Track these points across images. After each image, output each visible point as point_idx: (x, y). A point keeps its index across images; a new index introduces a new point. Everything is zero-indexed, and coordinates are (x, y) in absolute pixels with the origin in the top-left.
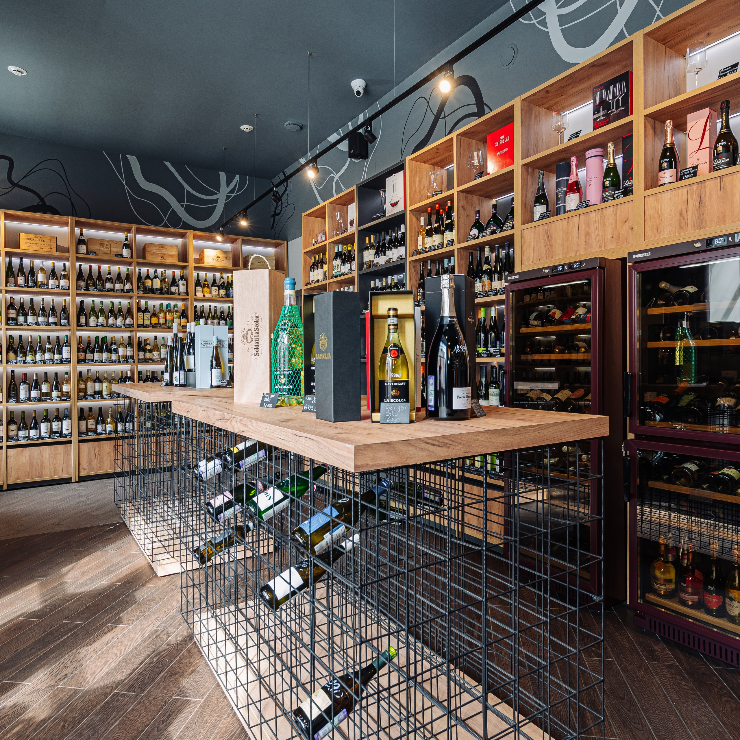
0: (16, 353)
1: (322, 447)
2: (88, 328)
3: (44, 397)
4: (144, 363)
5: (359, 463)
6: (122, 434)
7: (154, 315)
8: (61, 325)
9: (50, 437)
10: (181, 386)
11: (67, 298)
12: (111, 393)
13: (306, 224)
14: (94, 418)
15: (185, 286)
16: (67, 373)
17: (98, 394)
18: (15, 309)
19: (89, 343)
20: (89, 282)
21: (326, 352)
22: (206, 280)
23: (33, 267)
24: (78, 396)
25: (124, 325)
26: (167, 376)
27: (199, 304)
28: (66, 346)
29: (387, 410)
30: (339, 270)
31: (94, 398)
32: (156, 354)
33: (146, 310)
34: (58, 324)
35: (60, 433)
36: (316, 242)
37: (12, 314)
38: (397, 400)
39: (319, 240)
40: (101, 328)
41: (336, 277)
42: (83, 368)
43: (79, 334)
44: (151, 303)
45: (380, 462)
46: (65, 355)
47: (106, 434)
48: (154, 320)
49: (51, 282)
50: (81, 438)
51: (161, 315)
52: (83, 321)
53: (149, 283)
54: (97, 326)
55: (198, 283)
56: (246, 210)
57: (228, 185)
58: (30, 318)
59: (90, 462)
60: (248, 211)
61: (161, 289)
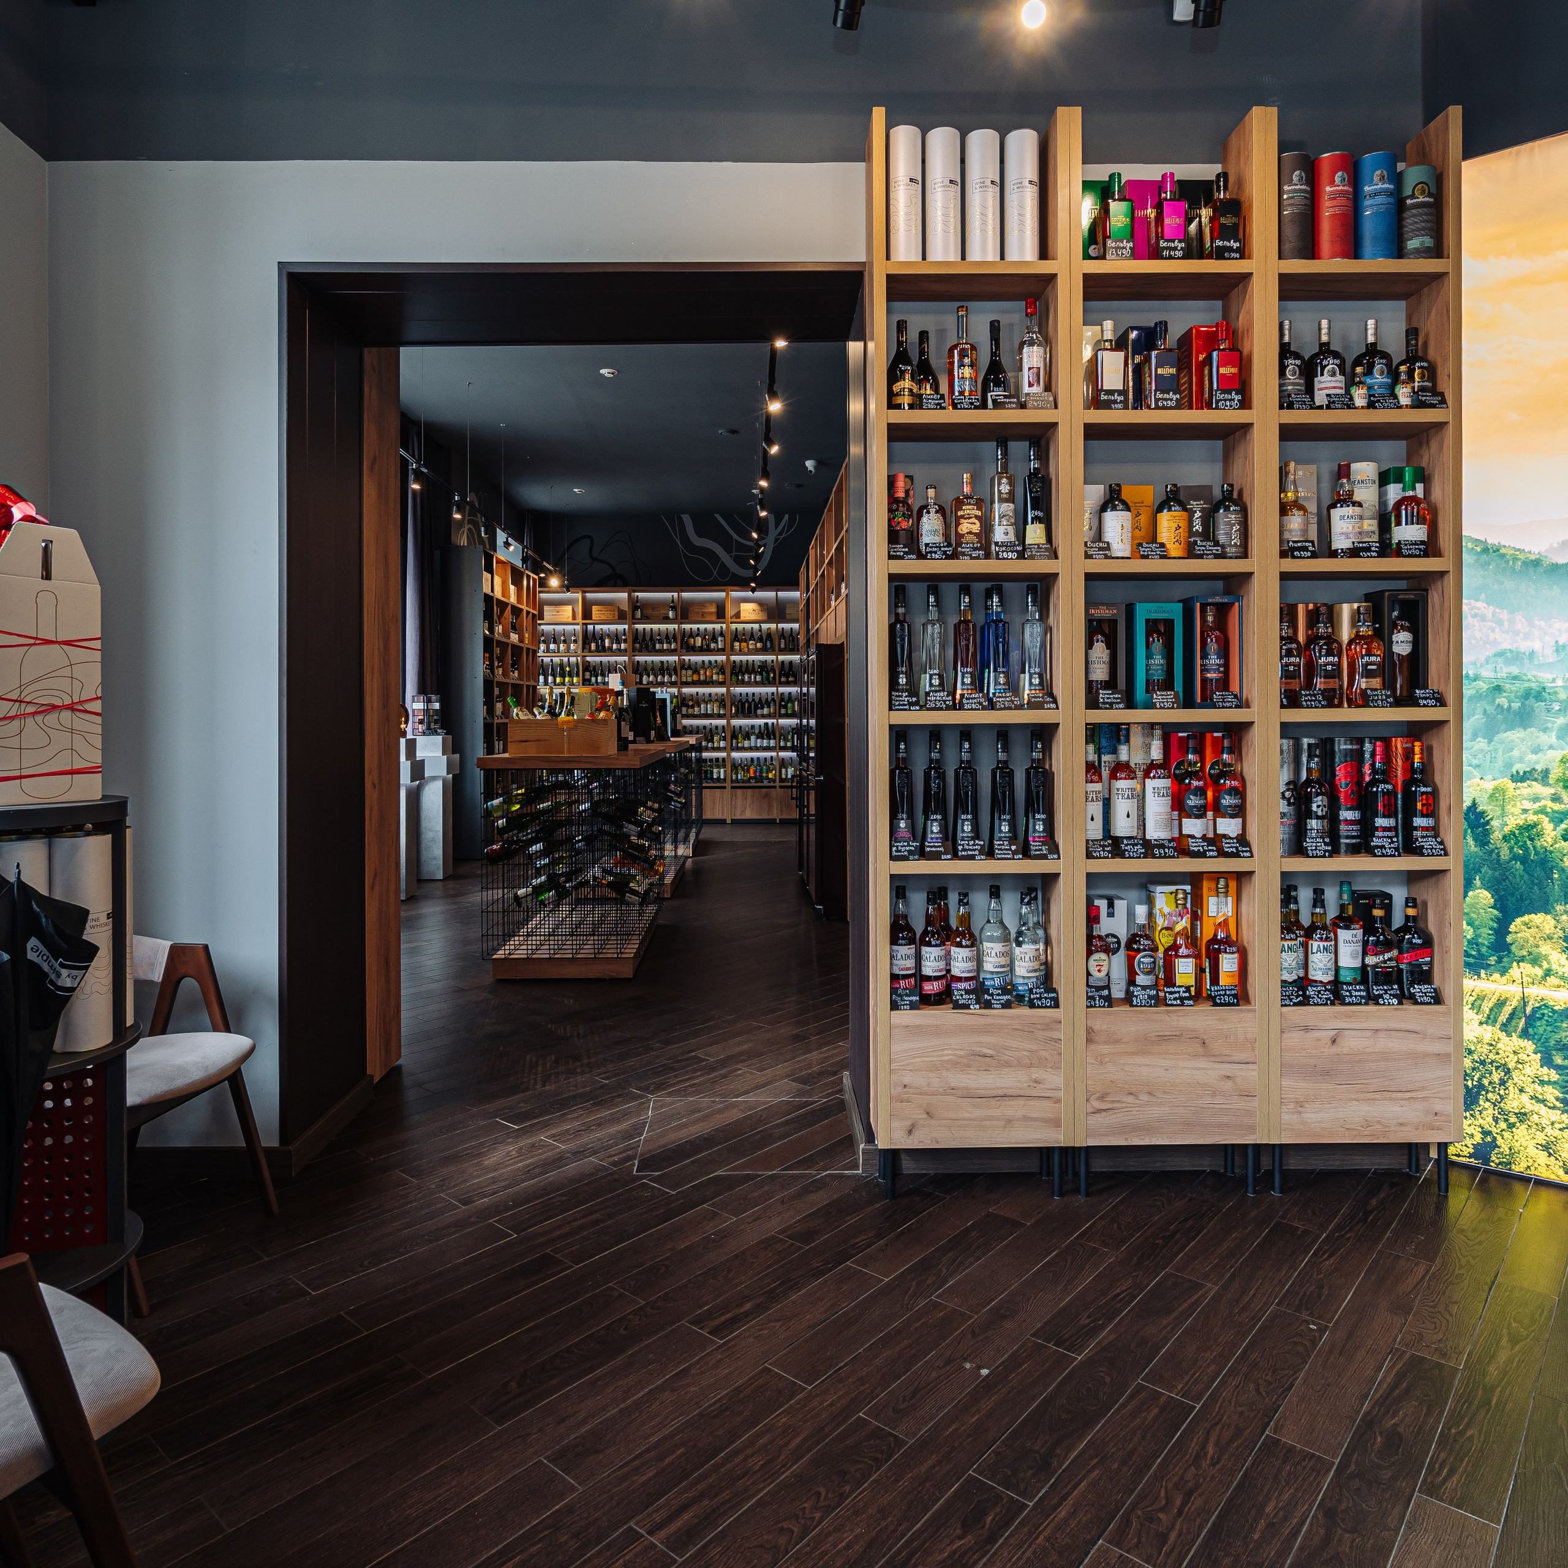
7: (696, 671)
11: (626, 659)
15: (724, 642)
18: (589, 671)
20: (643, 642)
22: (743, 633)
23: (602, 633)
25: (671, 682)
32: (696, 709)
33: (689, 668)
37: (587, 674)
48: (695, 677)
49: (615, 646)
51: (702, 672)
52: (638, 681)
53: (691, 640)
55: (736, 638)
58: (600, 679)
61: (701, 647)
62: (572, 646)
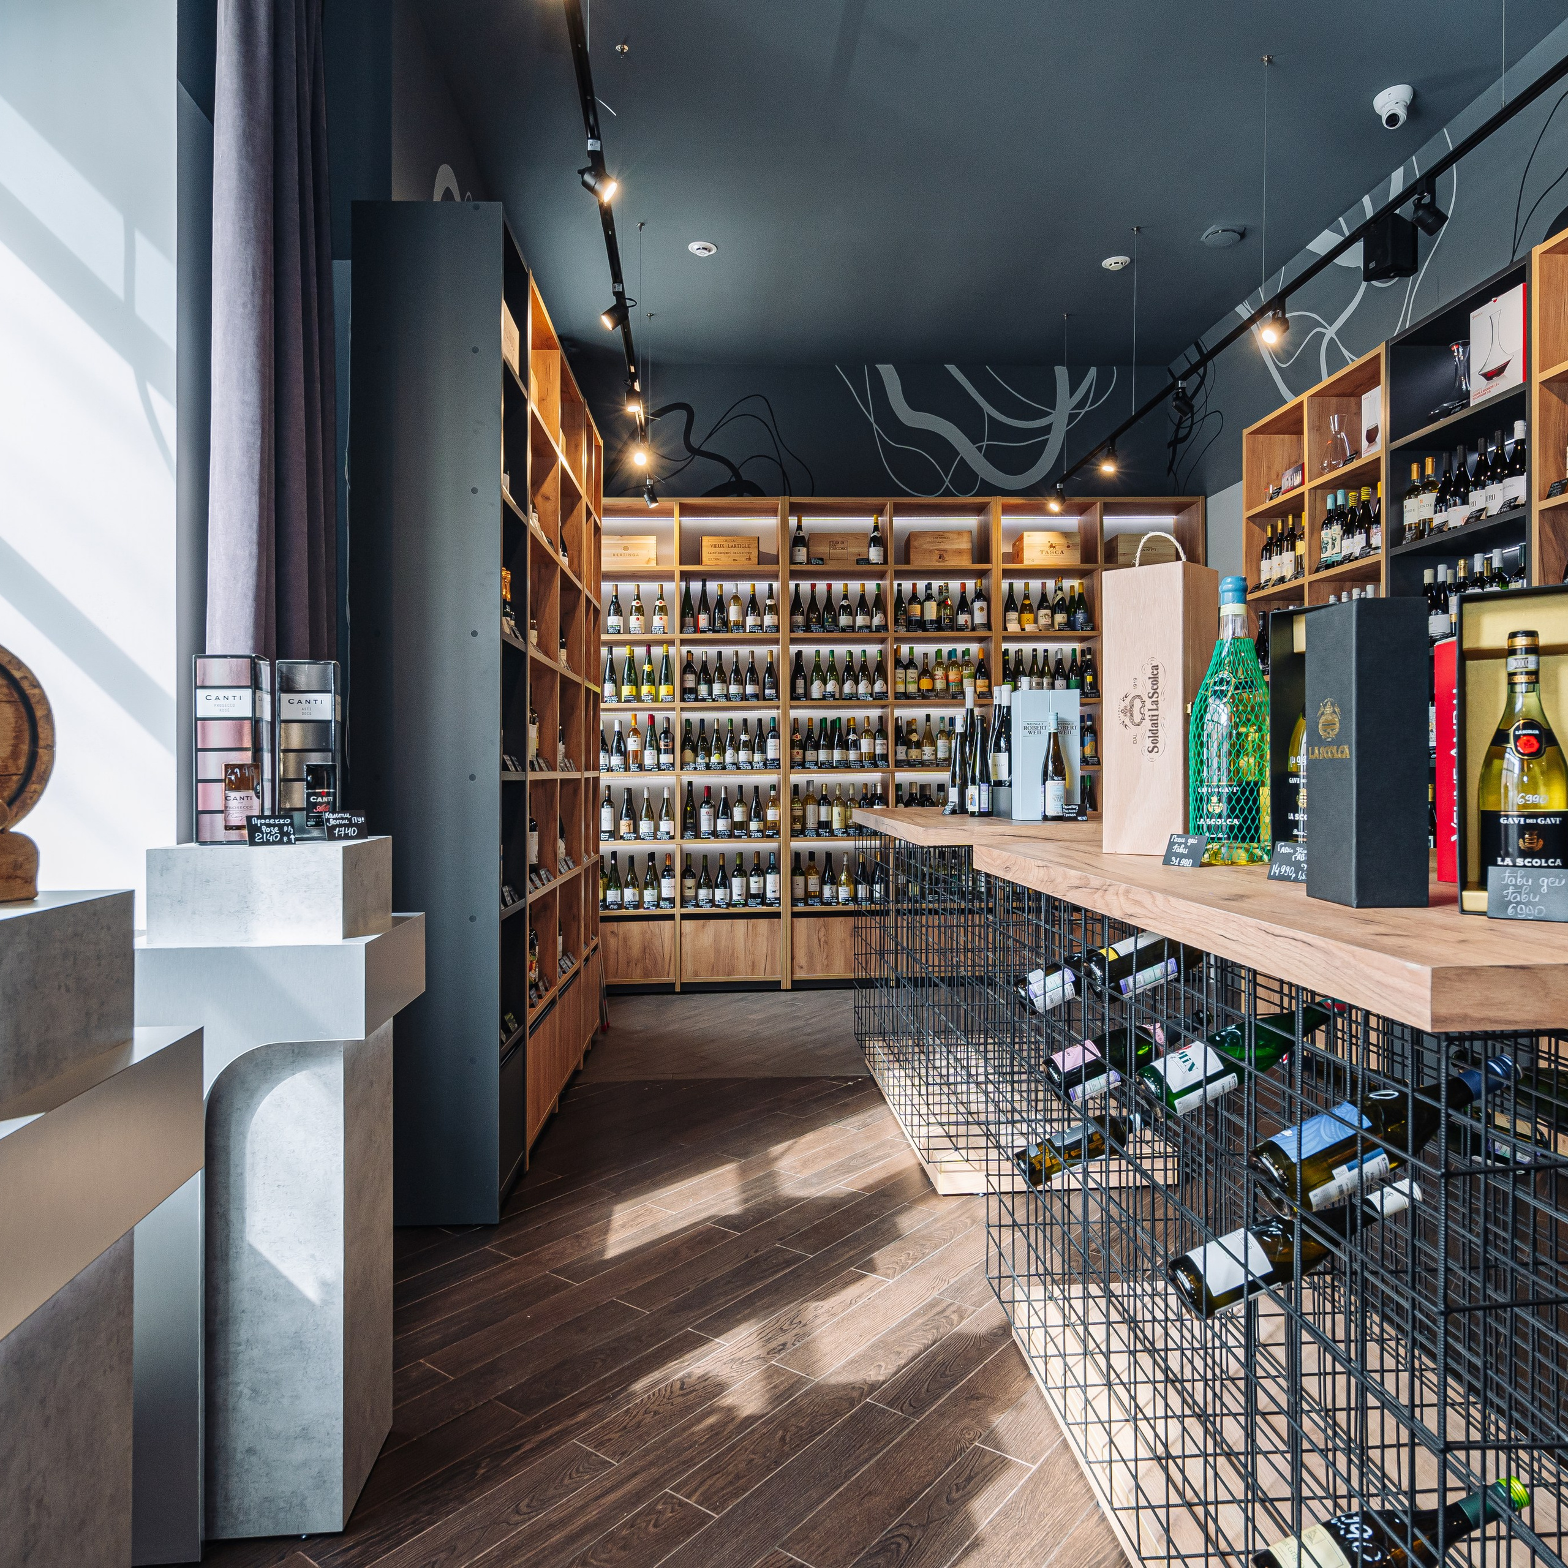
0: (695, 750)
1: (1338, 963)
2: (809, 703)
3: (738, 829)
4: (906, 768)
5: (1443, 1011)
6: (865, 906)
7: (926, 672)
8: (765, 699)
9: (745, 904)
10: (982, 814)
11: (775, 648)
12: (847, 827)
13: (1253, 451)
14: (817, 873)
15: (985, 612)
16: (773, 787)
17: (825, 826)
18: (694, 672)
19: (810, 731)
20: (812, 616)
21: (1338, 742)
22: (1027, 597)
23: (721, 596)
24: (792, 830)
25: (871, 695)
26: (953, 794)
27: (1012, 647)
28: (773, 737)
29: (1507, 886)
30: (1337, 549)
31: (818, 835)
32: (928, 750)
33: (911, 664)
34: (761, 696)
35: (761, 897)
36: (1278, 492)
37: (690, 681)
38: (1536, 862)
39: (1286, 484)
40: (831, 701)
41: (1328, 566)
42: (799, 778)
43: (794, 713)
44: (920, 649)
45: (1501, 1014)
46: (771, 754)
47: (838, 903)
48: (925, 684)
49: (750, 620)
50: (796, 909)
51: (939, 673)
52: (800, 690)
53: (916, 609)
54: (824, 698)
55: (1010, 604)
56: (1113, 439)
57: (1072, 392)
58: (717, 688)
59: (810, 955)
60: (1118, 440)
61: (938, 621)
62: (657, 621)
